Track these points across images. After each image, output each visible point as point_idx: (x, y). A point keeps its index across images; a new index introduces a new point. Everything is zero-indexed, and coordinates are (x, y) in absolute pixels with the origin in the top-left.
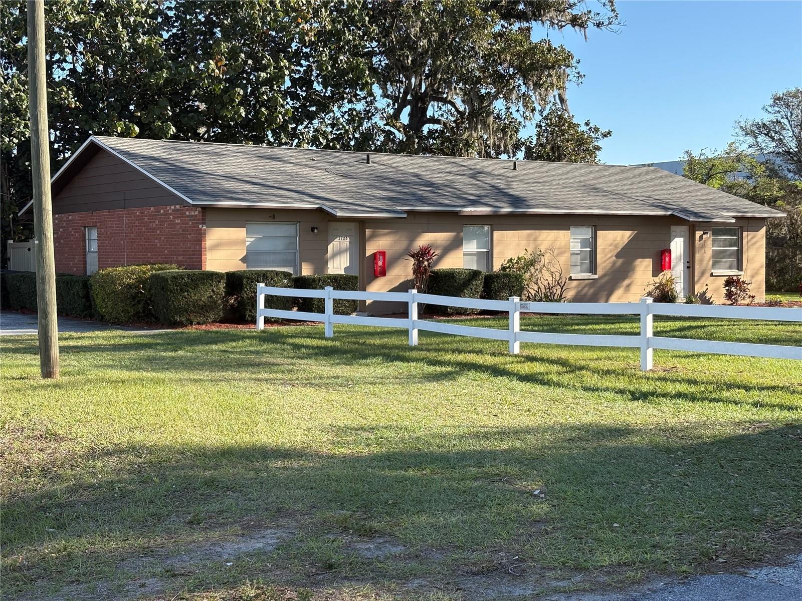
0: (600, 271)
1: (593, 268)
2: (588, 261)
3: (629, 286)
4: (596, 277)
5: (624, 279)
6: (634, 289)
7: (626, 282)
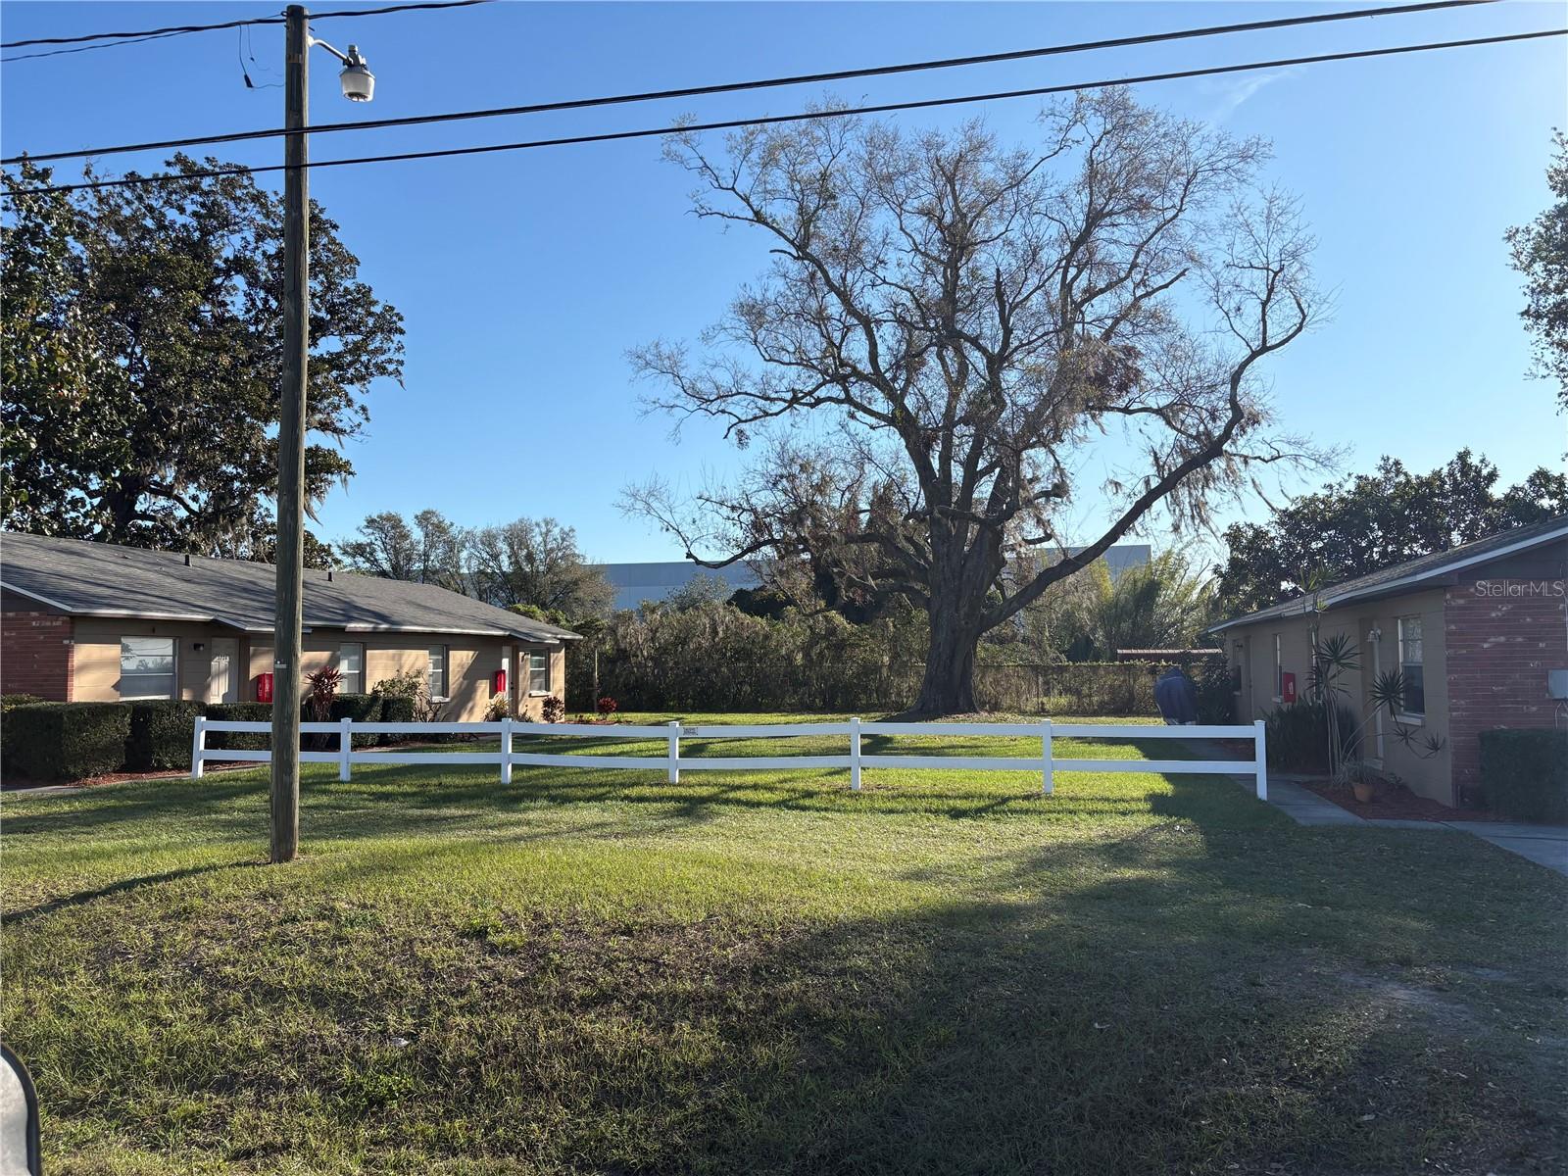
0: (451, 694)
1: (444, 692)
2: (440, 684)
3: (472, 708)
4: (447, 700)
5: (468, 702)
6: (477, 710)
7: (470, 705)
